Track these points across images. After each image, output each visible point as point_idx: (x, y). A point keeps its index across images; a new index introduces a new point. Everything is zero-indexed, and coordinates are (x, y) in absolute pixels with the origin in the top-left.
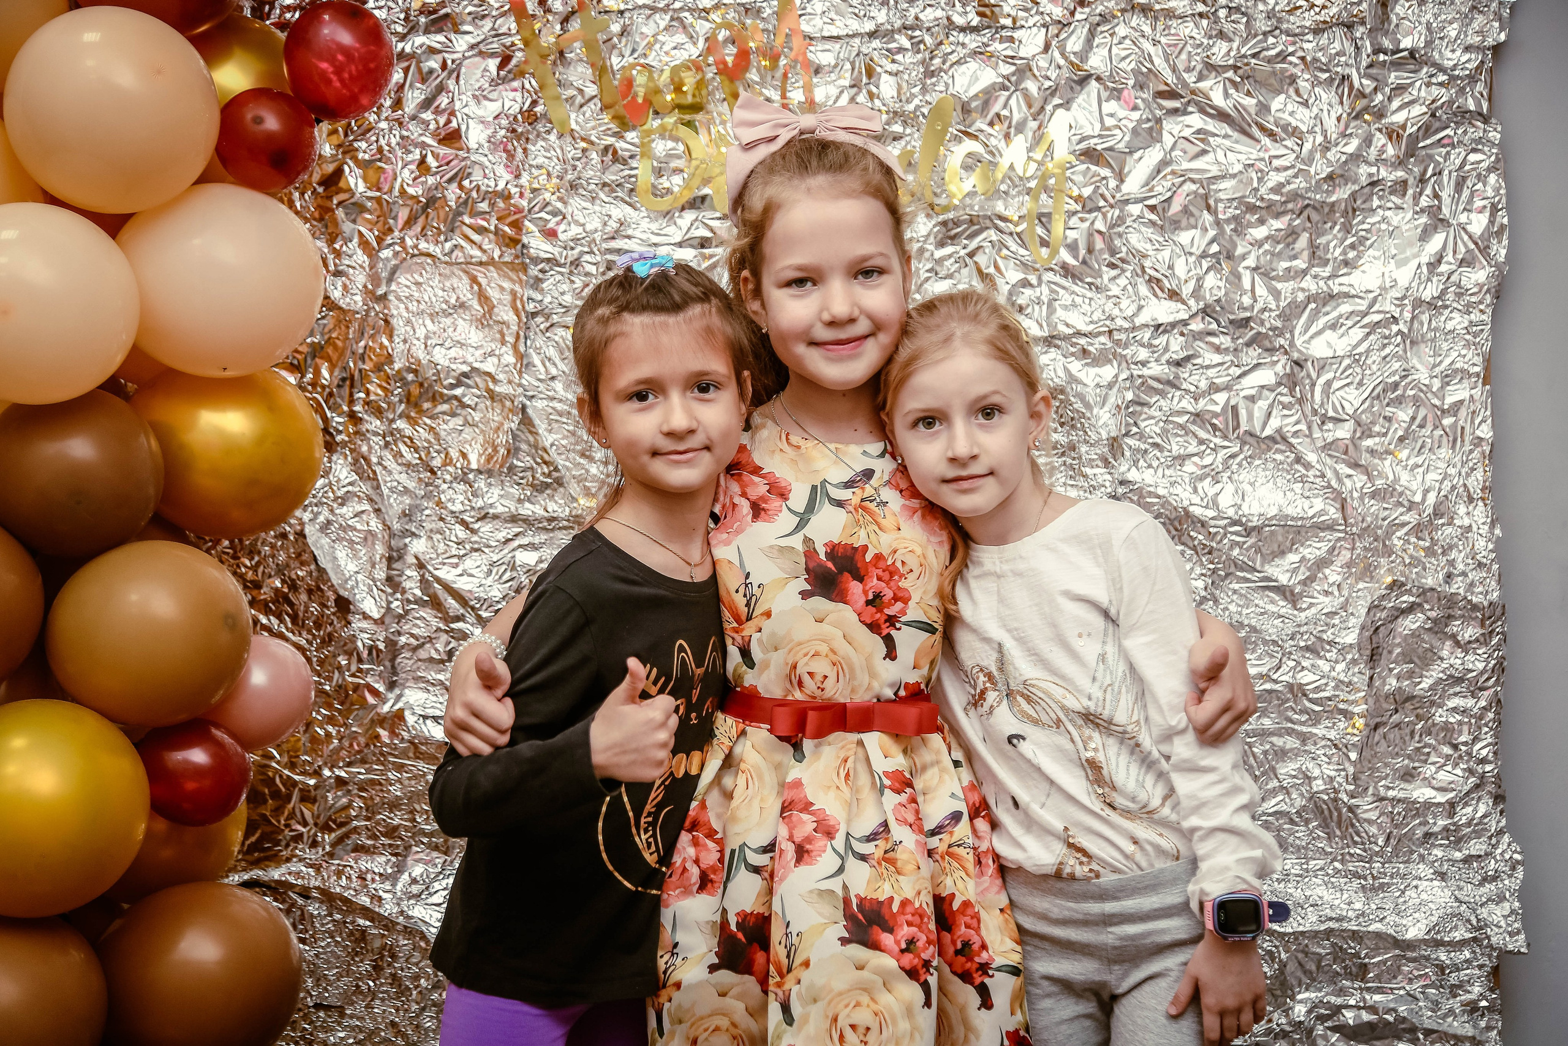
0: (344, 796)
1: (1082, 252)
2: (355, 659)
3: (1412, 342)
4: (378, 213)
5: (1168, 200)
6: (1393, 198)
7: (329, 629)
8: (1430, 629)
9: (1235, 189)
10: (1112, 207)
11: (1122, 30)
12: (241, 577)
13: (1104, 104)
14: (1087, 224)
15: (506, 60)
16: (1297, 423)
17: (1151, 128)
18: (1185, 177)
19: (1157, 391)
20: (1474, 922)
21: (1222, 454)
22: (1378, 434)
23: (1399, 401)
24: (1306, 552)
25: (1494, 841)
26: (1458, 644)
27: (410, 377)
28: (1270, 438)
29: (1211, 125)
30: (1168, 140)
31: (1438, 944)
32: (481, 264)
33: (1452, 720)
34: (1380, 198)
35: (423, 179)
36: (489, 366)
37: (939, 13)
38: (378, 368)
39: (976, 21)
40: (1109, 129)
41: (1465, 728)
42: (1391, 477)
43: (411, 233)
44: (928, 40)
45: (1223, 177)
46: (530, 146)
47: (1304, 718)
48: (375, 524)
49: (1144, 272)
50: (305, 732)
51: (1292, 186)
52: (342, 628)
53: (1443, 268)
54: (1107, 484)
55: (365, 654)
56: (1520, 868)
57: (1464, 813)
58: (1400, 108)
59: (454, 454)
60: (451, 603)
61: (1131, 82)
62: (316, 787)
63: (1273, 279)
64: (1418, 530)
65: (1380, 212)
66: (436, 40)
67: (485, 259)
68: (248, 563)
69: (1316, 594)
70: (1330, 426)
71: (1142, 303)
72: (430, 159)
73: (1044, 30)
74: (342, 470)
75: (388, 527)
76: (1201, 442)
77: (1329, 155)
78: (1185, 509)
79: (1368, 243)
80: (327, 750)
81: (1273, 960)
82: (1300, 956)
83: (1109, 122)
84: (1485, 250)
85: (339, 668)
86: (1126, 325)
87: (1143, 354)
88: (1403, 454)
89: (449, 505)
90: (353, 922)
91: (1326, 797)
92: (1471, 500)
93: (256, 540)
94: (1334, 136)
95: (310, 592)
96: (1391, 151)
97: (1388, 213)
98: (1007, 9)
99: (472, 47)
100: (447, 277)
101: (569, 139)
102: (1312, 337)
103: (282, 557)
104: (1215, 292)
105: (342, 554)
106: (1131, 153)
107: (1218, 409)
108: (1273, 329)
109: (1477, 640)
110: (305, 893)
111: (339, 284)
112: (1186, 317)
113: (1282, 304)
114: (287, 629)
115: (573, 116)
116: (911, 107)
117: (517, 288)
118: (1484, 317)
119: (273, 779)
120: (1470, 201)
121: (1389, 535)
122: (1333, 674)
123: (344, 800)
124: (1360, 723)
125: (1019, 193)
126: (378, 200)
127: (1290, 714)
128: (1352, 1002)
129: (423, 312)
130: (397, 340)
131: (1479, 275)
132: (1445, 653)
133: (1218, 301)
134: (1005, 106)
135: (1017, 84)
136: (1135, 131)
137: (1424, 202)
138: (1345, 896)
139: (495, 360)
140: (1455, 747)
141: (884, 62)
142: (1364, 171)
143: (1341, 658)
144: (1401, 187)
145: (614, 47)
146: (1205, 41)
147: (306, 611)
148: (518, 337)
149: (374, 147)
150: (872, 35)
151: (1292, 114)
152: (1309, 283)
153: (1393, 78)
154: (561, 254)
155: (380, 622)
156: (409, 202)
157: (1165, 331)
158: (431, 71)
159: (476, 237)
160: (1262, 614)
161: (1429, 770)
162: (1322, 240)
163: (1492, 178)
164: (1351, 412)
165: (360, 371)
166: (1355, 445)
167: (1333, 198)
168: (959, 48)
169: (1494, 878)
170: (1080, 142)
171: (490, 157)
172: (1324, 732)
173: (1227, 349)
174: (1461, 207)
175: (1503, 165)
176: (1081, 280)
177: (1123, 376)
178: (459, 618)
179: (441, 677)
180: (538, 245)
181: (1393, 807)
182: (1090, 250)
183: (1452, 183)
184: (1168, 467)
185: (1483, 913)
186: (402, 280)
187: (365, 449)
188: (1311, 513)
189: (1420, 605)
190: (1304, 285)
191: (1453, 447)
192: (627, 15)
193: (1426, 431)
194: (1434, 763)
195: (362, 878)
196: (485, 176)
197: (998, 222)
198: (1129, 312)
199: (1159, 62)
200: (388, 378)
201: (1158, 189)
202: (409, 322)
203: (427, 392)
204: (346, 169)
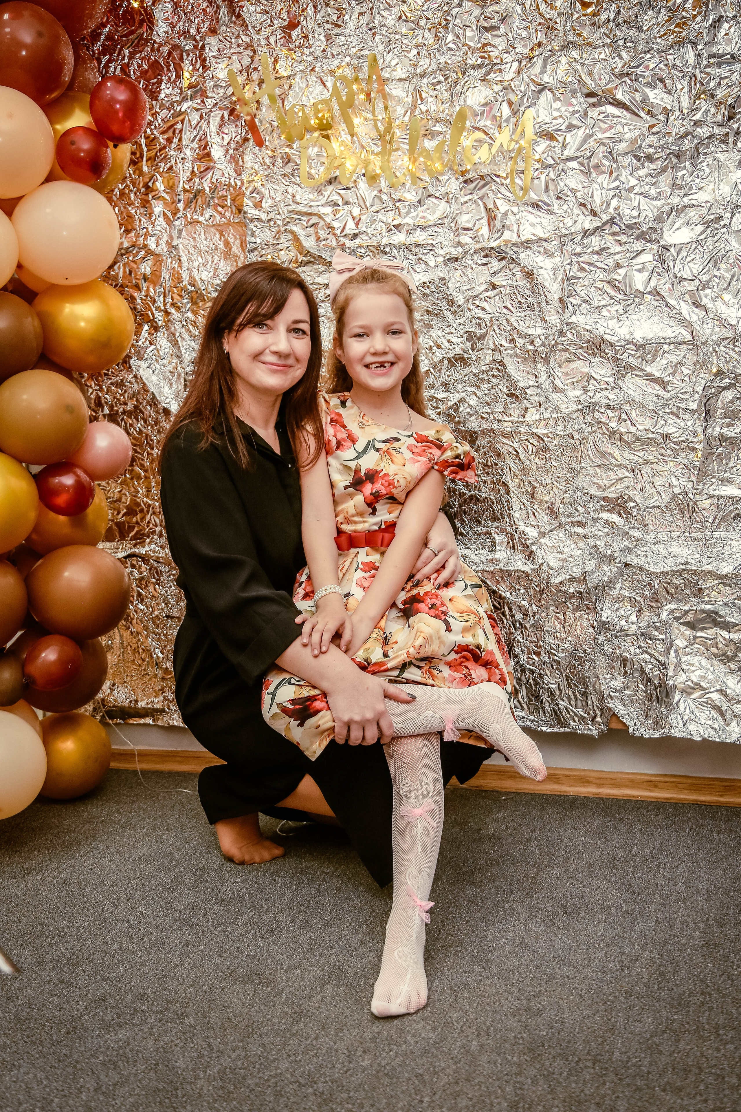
4: (173, 201)
5: (589, 158)
6: (721, 145)
7: (160, 423)
9: (628, 147)
10: (559, 164)
11: (563, 59)
13: (553, 104)
14: (545, 175)
15: (232, 111)
16: (666, 283)
19: (586, 270)
21: (621, 304)
22: (713, 287)
23: (725, 267)
24: (671, 358)
27: (192, 288)
28: (650, 293)
29: (616, 111)
30: (591, 122)
32: (224, 225)
34: (714, 146)
35: (194, 181)
38: (177, 285)
39: (479, 61)
40: (556, 118)
42: (721, 311)
43: (189, 211)
45: (622, 141)
46: (246, 157)
47: (671, 453)
49: (577, 200)
51: (662, 143)
54: (558, 325)
61: (568, 89)
63: (652, 199)
64: (735, 341)
65: (714, 154)
66: (197, 103)
67: (226, 221)
69: (677, 382)
70: (685, 283)
71: (577, 218)
72: (196, 169)
73: (518, 63)
74: (162, 340)
75: (185, 369)
76: (612, 298)
78: (602, 337)
79: (707, 173)
81: (651, 588)
82: (666, 585)
83: (556, 114)
86: (567, 232)
87: (578, 249)
88: (727, 298)
91: (680, 497)
94: (687, 110)
95: (150, 405)
96: (718, 116)
97: (719, 155)
98: (497, 53)
99: (215, 105)
100: (208, 233)
102: (674, 232)
103: (136, 388)
104: (617, 209)
105: (164, 385)
106: (569, 132)
107: (620, 278)
108: (652, 228)
110: (158, 560)
111: (155, 241)
112: (601, 225)
113: (656, 213)
116: (444, 115)
117: (242, 236)
119: (140, 503)
121: (718, 344)
122: (687, 427)
124: (700, 454)
126: (171, 194)
127: (663, 451)
128: (695, 609)
130: (184, 269)
134: (498, 111)
135: (503, 97)
138: (691, 551)
141: (429, 91)
142: (705, 130)
143: (690, 417)
144: (724, 139)
145: (286, 98)
147: (149, 414)
149: (169, 165)
150: (422, 76)
151: (661, 100)
152: (673, 200)
153: (721, 71)
154: (264, 216)
156: (188, 194)
157: (590, 234)
158: (195, 121)
159: (221, 210)
160: (645, 395)
162: (680, 174)
164: (697, 275)
165: (167, 287)
166: (698, 294)
167: (686, 148)
168: (471, 79)
170: (540, 127)
171: (226, 165)
172: (681, 460)
173: (625, 243)
176: (542, 208)
177: (567, 262)
180: (252, 212)
181: (718, 500)
182: (546, 190)
184: (593, 313)
186: (185, 236)
187: (172, 329)
188: (673, 335)
189: (734, 385)
190: (669, 201)
196: (224, 176)
197: (495, 178)
198: (569, 225)
199: (584, 76)
200: (182, 290)
201: (585, 152)
202: (190, 259)
203: (200, 296)
204: (155, 178)
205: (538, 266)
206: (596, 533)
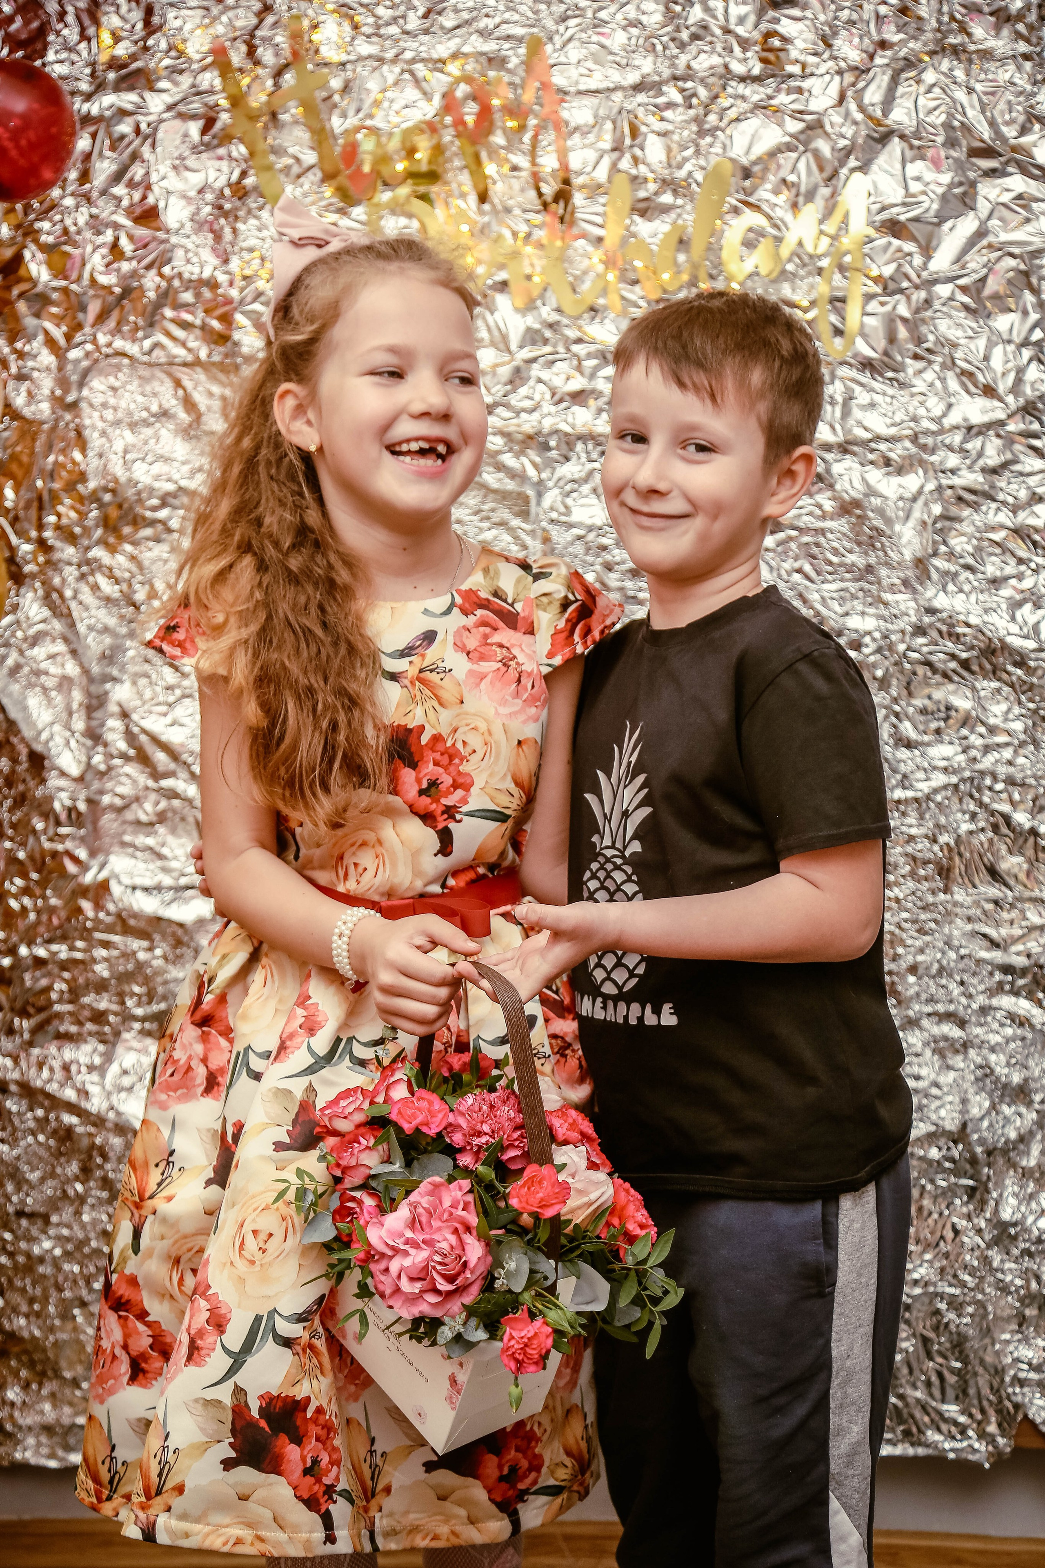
0: (44, 976)
1: (882, 344)
2: (52, 820)
4: (65, 305)
5: (983, 280)
7: (21, 787)
10: (917, 287)
11: (930, 77)
13: (909, 166)
14: (888, 308)
15: (210, 123)
17: (964, 194)
18: (1003, 250)
19: (968, 504)
27: (107, 497)
29: (1035, 188)
30: (983, 207)
32: (185, 364)
35: (115, 265)
37: (716, 60)
39: (757, 70)
40: (914, 195)
43: (106, 329)
44: (703, 93)
46: (240, 226)
48: (72, 669)
49: (954, 363)
52: (36, 786)
55: (63, 817)
60: (160, 757)
61: (940, 139)
62: (12, 967)
66: (127, 100)
67: (190, 358)
71: (953, 400)
72: (124, 242)
73: (837, 78)
74: (31, 605)
75: (86, 671)
78: (1001, 640)
80: (21, 925)
83: (915, 187)
85: (34, 831)
86: (934, 427)
87: (953, 460)
90: (57, 1119)
98: (794, 54)
99: (170, 108)
100: (148, 381)
104: (1037, 386)
105: (34, 701)
106: (939, 224)
111: (22, 389)
112: (1004, 416)
115: (289, 188)
116: (682, 174)
117: (228, 392)
123: (44, 982)
125: (810, 274)
126: (65, 291)
129: (121, 421)
130: (90, 454)
134: (792, 172)
135: (806, 144)
136: (944, 198)
141: (651, 120)
145: (335, 106)
146: (1029, 88)
149: (59, 227)
150: (638, 88)
155: (81, 779)
156: (102, 293)
157: (980, 433)
158: (122, 137)
159: (180, 333)
165: (50, 491)
168: (739, 102)
170: (883, 209)
171: (194, 238)
176: (881, 375)
177: (931, 486)
178: (171, 774)
179: (150, 841)
180: (251, 342)
182: (892, 339)
184: (982, 592)
186: (95, 384)
187: (57, 581)
192: (349, 66)
195: (66, 1068)
196: (188, 261)
198: (937, 412)
199: (973, 114)
200: (81, 499)
201: (971, 265)
202: (104, 433)
203: (126, 514)
204: (27, 255)
205: (871, 492)
206: (986, 1038)
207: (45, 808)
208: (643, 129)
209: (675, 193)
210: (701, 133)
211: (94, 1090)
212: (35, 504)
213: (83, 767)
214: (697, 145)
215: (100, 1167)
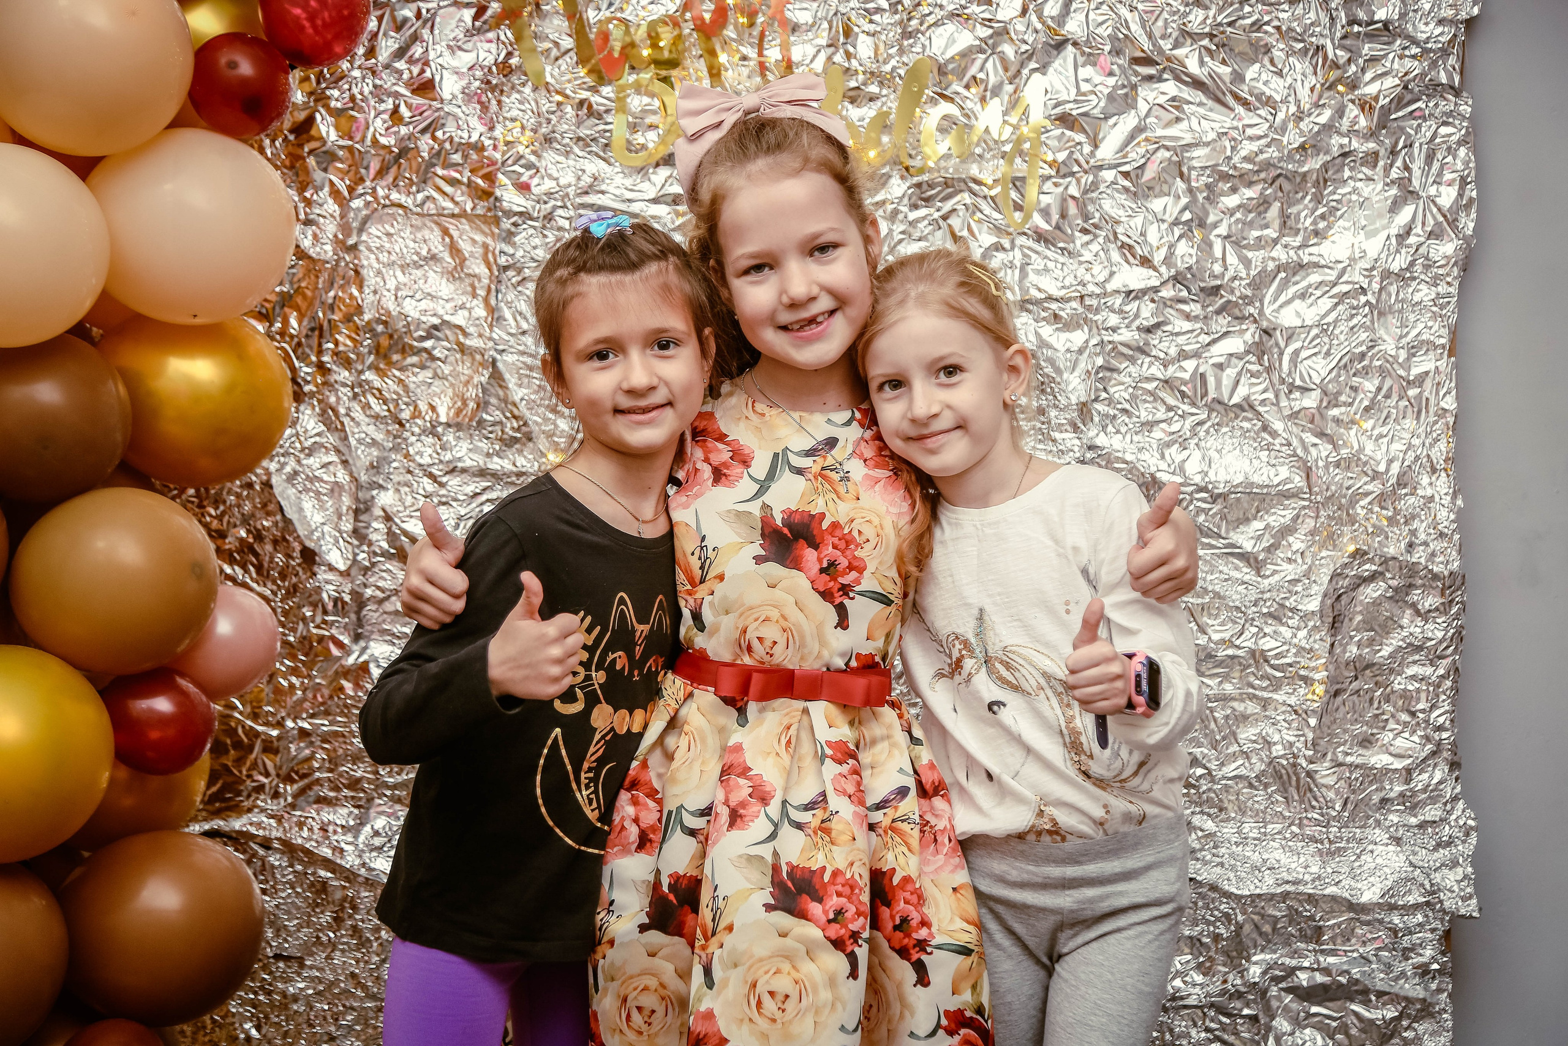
0: (307, 747)
1: (1055, 217)
2: (320, 610)
3: (1380, 314)
4: (350, 162)
5: (1142, 167)
6: (1364, 169)
7: (294, 580)
8: (1391, 598)
9: (1208, 157)
10: (1086, 172)
12: (206, 526)
13: (1080, 69)
14: (1061, 189)
15: (481, 11)
16: (1265, 391)
17: (1126, 95)
18: (1159, 144)
19: (1127, 357)
20: (1428, 887)
21: (1190, 421)
22: (1345, 404)
23: (1366, 372)
24: (1270, 519)
25: (1449, 807)
26: (1418, 613)
27: (380, 328)
28: (1239, 406)
29: (1187, 93)
30: (1143, 107)
31: (1393, 907)
32: (453, 216)
33: (1410, 688)
34: (1351, 169)
35: (395, 129)
36: (459, 319)
38: (348, 319)
40: (1084, 94)
41: (1423, 695)
42: (1356, 447)
43: (384, 183)
44: (907, 2)
45: (1197, 145)
46: (504, 98)
47: (1265, 683)
48: (342, 476)
49: (1116, 237)
50: (269, 682)
51: (1265, 156)
52: (307, 579)
53: (1412, 240)
54: (1076, 449)
55: (330, 606)
56: (1474, 834)
57: (1421, 780)
58: (1373, 80)
59: (423, 406)
61: (1107, 48)
62: (279, 738)
63: (1244, 247)
64: (1382, 499)
65: (1351, 183)
67: (457, 211)
68: (213, 512)
69: (1279, 561)
70: (1297, 394)
71: (1114, 269)
72: (403, 109)
74: (309, 421)
75: (355, 479)
76: (1170, 409)
77: (1302, 125)
78: (1152, 475)
79: (1339, 213)
80: (290, 702)
81: (1230, 921)
82: (1256, 918)
83: (1085, 87)
84: (1453, 223)
85: (304, 619)
86: (1098, 291)
87: (1113, 320)
88: (1368, 425)
89: (418, 458)
90: (313, 874)
91: (1285, 762)
92: (1434, 470)
93: (222, 489)
94: (1307, 106)
95: (275, 542)
96: (1363, 122)
97: (1359, 184)
100: (419, 229)
101: (544, 92)
102: (1281, 306)
103: (247, 507)
104: (1186, 259)
105: (308, 505)
106: (1106, 118)
107: (1186, 376)
108: (1244, 297)
109: (1437, 609)
110: (266, 844)
111: (310, 233)
112: (1158, 283)
113: (1253, 273)
114: (252, 579)
115: (548, 68)
116: (888, 68)
117: (489, 241)
118: (1451, 289)
119: (235, 730)
120: (1440, 174)
121: (1353, 503)
122: (1295, 641)
123: (307, 752)
124: (1320, 689)
125: (994, 157)
126: (350, 149)
127: (1252, 679)
128: (1306, 964)
129: (394, 263)
130: (367, 290)
131: (1448, 248)
132: (1405, 622)
133: (1189, 268)
134: (981, 70)
135: (994, 47)
136: (1111, 97)
137: (1395, 174)
138: (1302, 859)
139: (466, 313)
140: (1413, 714)
141: (861, 22)
142: (1336, 142)
143: (1303, 625)
144: (1372, 159)
146: (1182, 9)
147: (271, 561)
148: (489, 290)
149: (347, 95)
151: (1266, 83)
152: (1279, 253)
153: (1367, 49)
154: (534, 208)
155: (346, 574)
156: (382, 152)
157: (1136, 298)
158: (405, 20)
159: (448, 189)
160: (1226, 580)
161: (1387, 737)
162: (1293, 210)
163: (1462, 152)
164: (1318, 382)
165: (329, 321)
166: (1321, 414)
167: (1305, 169)
168: (937, 10)
169: (1449, 844)
170: (1056, 106)
171: (464, 108)
172: (1284, 697)
173: (1196, 317)
174: (1431, 180)
175: (1473, 138)
176: (1054, 245)
177: (1094, 341)
180: (511, 198)
181: (1351, 772)
182: (1063, 216)
183: (1423, 155)
184: (1137, 433)
185: (1437, 877)
186: (373, 230)
187: (332, 399)
188: (1276, 481)
189: (1382, 574)
190: (1274, 254)
191: (1418, 418)
193: (1392, 402)
194: (1392, 730)
195: (323, 829)
196: (459, 127)
197: (972, 185)
198: (1101, 278)
199: (1136, 28)
200: (357, 329)
201: (1133, 155)
202: (379, 273)
203: (396, 344)
204: (318, 117)
205: (1043, 344)
207: (315, 598)
208: (856, 29)
209: (881, 84)
210: (907, 35)
211: (349, 848)
212: (317, 333)
213: (349, 563)
214: (901, 46)
215: (350, 916)
